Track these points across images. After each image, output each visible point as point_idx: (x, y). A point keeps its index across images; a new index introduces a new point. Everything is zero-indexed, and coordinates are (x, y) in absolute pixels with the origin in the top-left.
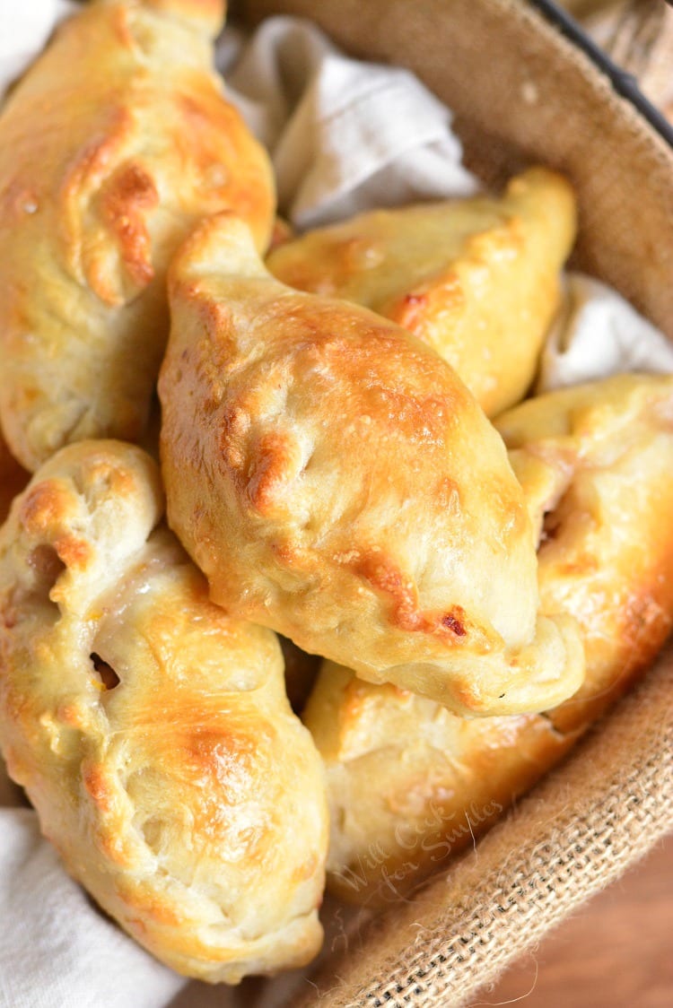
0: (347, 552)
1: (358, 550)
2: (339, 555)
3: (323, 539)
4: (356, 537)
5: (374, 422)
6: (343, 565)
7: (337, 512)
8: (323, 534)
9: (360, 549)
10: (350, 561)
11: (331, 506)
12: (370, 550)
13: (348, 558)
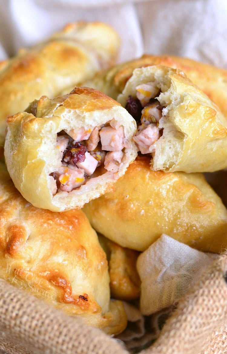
0: (45, 272)
1: (49, 271)
2: (42, 273)
3: (35, 267)
4: (49, 266)
5: (54, 223)
6: (43, 277)
7: (41, 256)
8: (35, 265)
9: (50, 271)
10: (46, 275)
11: (38, 254)
12: (54, 271)
13: (45, 274)
